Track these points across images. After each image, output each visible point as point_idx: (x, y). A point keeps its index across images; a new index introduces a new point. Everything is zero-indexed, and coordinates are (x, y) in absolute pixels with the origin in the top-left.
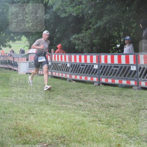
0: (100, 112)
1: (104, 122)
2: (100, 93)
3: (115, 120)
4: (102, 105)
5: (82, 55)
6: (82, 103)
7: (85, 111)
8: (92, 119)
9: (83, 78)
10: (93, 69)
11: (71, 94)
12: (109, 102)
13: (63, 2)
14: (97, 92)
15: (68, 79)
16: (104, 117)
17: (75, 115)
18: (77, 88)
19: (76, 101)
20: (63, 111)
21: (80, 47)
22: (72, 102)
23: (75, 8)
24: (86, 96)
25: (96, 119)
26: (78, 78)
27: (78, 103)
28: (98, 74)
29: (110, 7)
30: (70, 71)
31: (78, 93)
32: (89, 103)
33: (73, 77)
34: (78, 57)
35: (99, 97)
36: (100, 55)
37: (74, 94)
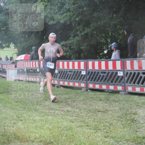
0: (87, 118)
1: (92, 127)
2: (88, 99)
3: (103, 124)
4: (89, 110)
5: (70, 61)
6: (70, 109)
7: (73, 116)
8: (80, 124)
9: (71, 84)
10: (80, 75)
11: (59, 100)
12: (97, 107)
13: (51, 9)
14: (85, 98)
15: (56, 85)
16: (92, 122)
17: (63, 120)
18: (65, 94)
19: (64, 107)
20: (51, 117)
21: (68, 54)
22: (60, 108)
23: (63, 16)
24: (74, 102)
25: (84, 124)
26: (66, 84)
27: (65, 109)
28: (85, 80)
29: (97, 14)
30: (57, 77)
31: (66, 99)
32: (77, 108)
33: (61, 83)
34: (66, 63)
35: (87, 103)
36: (87, 61)
37: (62, 99)
